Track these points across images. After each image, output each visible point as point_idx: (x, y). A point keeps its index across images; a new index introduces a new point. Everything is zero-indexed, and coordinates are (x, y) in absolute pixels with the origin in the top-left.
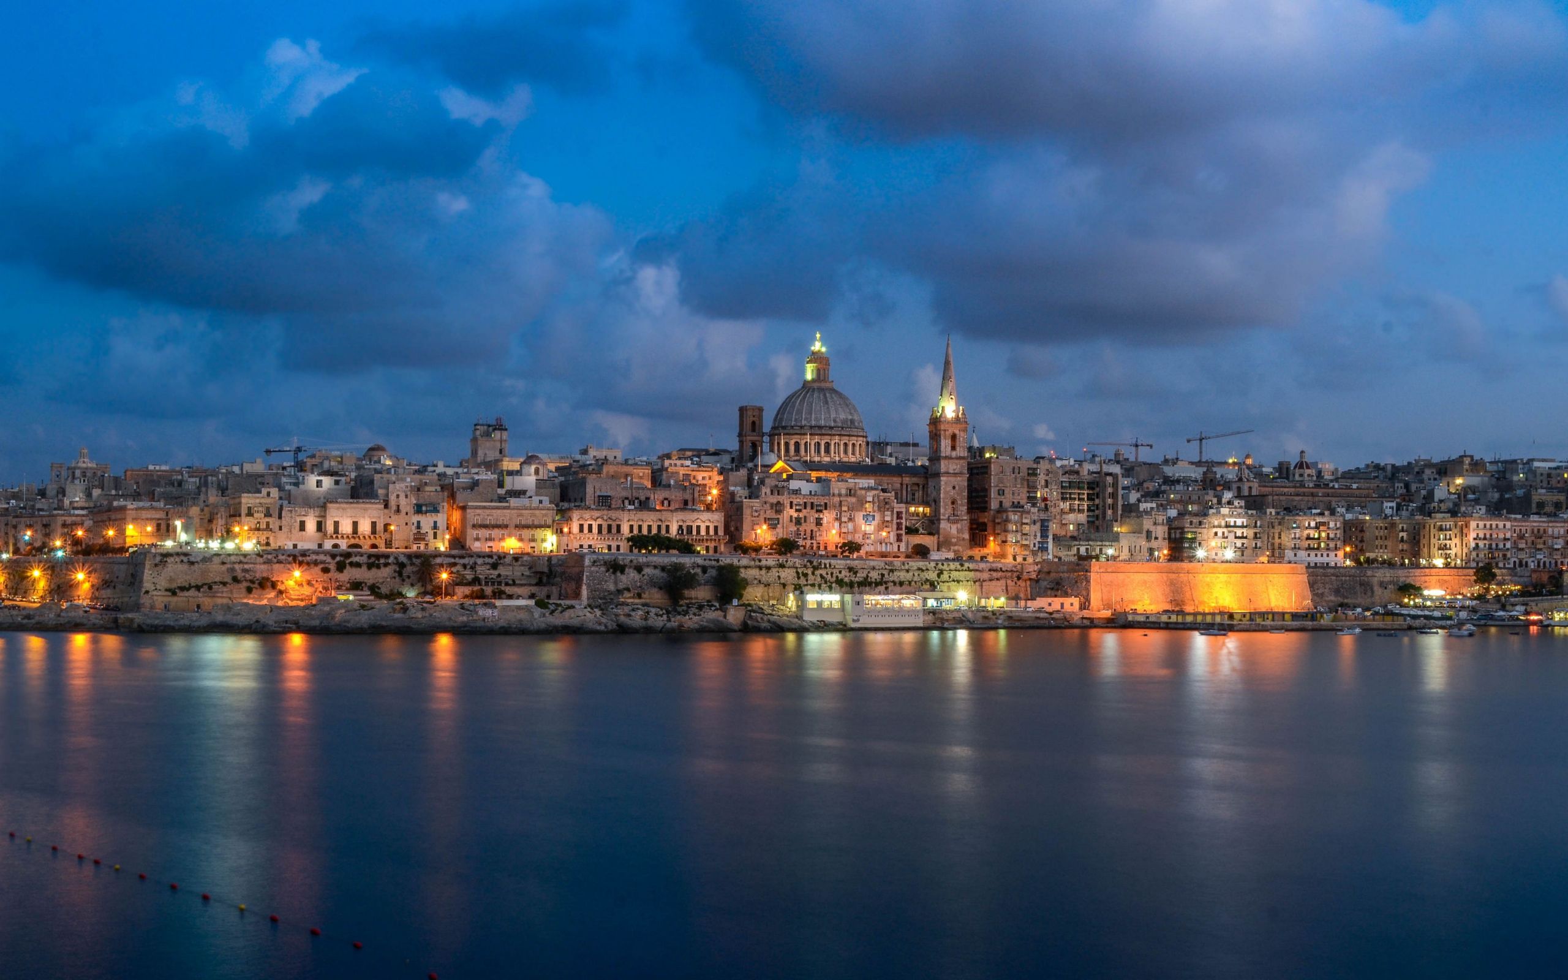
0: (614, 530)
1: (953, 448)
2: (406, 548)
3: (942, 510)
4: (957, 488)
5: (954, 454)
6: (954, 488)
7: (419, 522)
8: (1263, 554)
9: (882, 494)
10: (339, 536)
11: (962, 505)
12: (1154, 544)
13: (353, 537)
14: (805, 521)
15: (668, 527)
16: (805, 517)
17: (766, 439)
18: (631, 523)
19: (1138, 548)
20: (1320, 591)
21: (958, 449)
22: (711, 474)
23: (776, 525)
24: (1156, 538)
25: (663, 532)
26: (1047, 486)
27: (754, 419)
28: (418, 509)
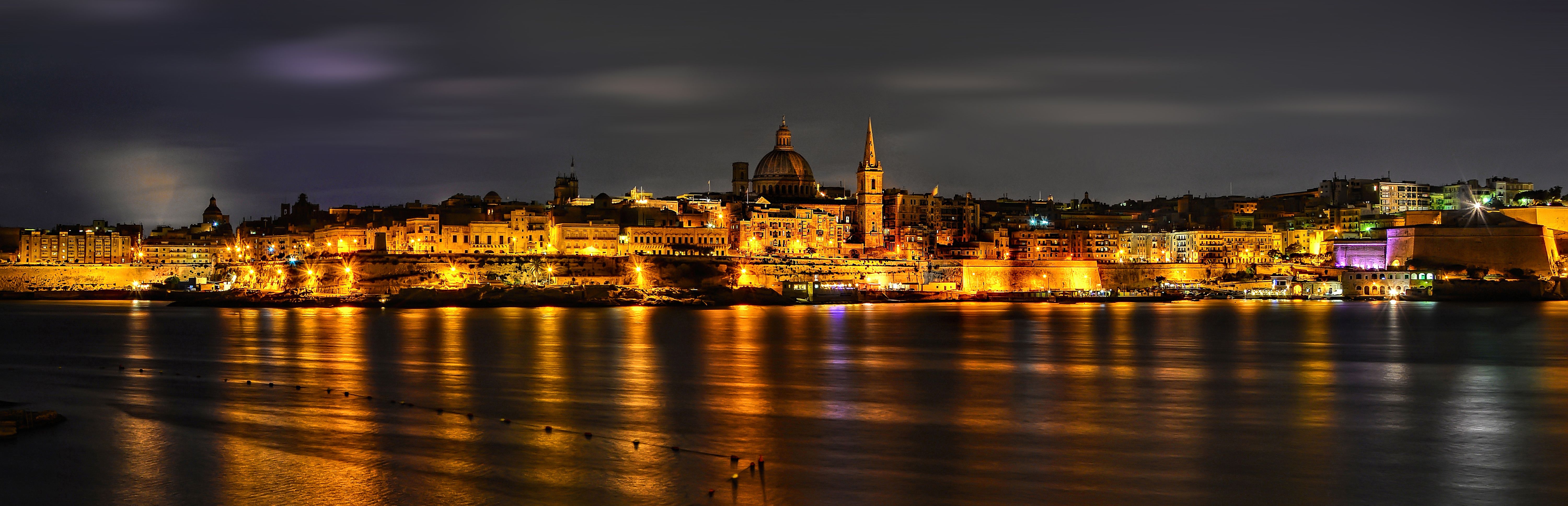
0: (657, 240)
1: (873, 188)
2: (523, 253)
3: (866, 228)
4: (876, 213)
5: (874, 191)
6: (874, 213)
7: (530, 236)
8: (1069, 255)
9: (828, 217)
10: (479, 245)
11: (879, 224)
12: (1001, 249)
13: (488, 246)
14: (780, 235)
15: (692, 239)
16: (780, 232)
17: (750, 184)
18: (668, 236)
19: (991, 251)
20: (1105, 279)
21: (876, 188)
22: (716, 205)
23: (761, 237)
24: (1002, 245)
25: (689, 241)
26: (932, 213)
27: (743, 171)
28: (530, 228)
